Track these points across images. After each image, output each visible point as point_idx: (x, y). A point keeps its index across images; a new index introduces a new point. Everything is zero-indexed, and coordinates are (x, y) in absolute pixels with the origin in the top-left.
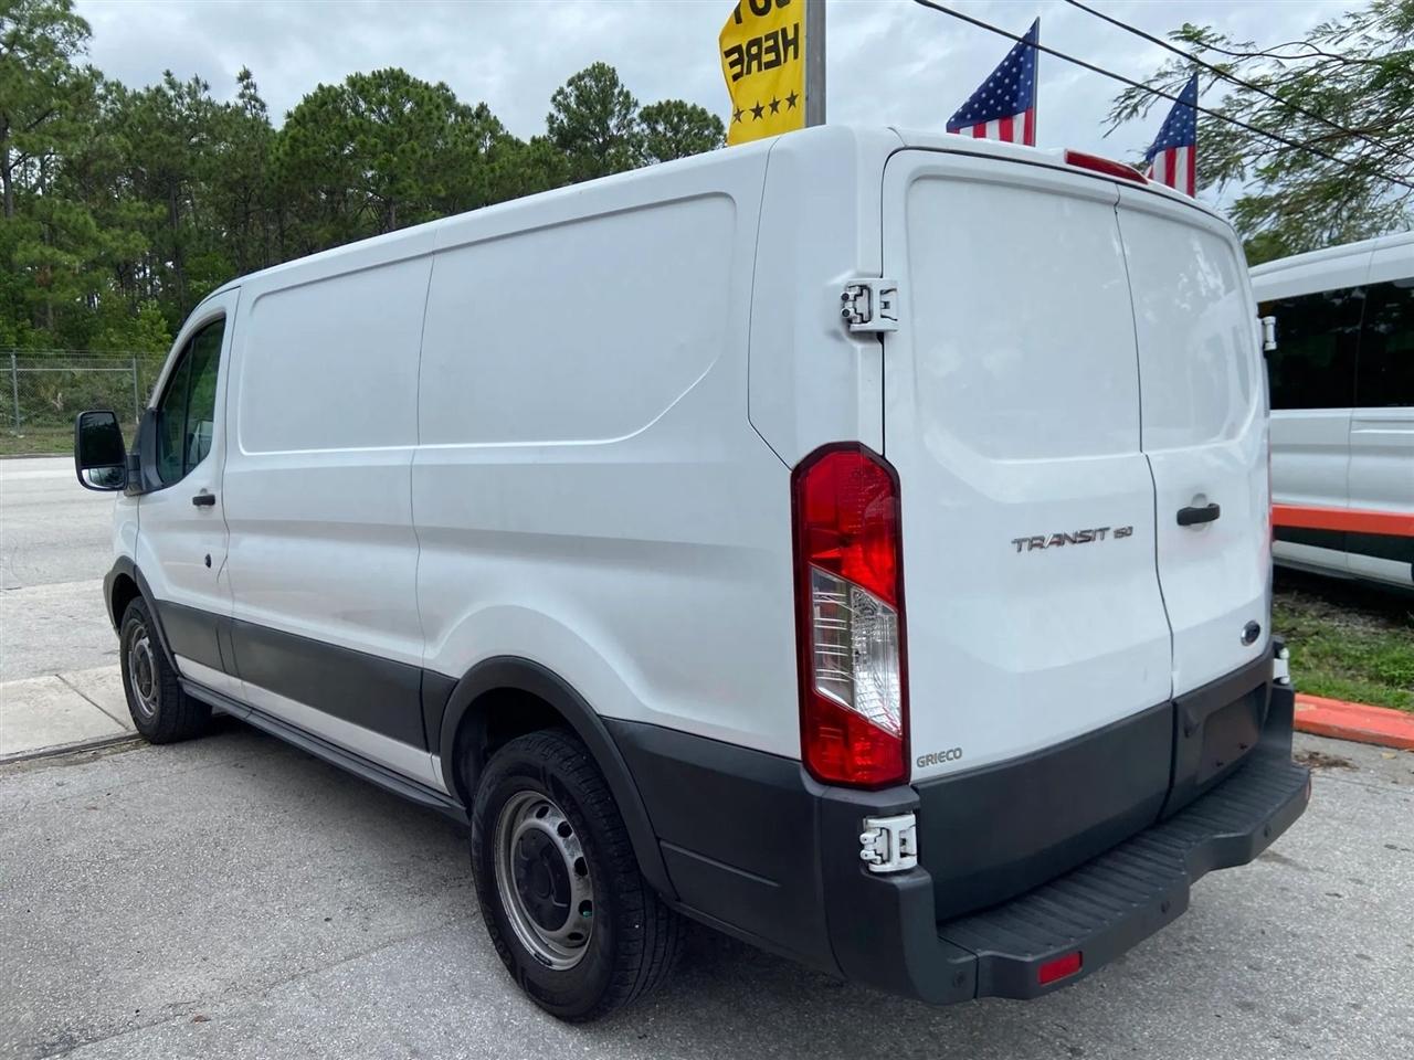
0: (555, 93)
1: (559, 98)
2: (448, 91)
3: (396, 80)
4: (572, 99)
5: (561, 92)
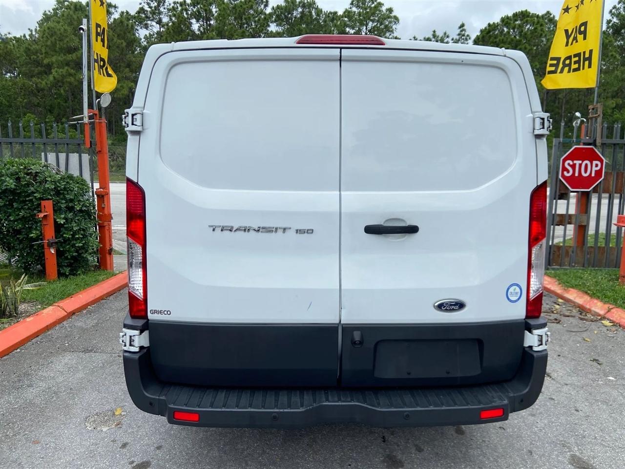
0: (611, 8)
1: (613, 10)
2: (551, 15)
3: (524, 16)
4: (622, 10)
5: (614, 7)
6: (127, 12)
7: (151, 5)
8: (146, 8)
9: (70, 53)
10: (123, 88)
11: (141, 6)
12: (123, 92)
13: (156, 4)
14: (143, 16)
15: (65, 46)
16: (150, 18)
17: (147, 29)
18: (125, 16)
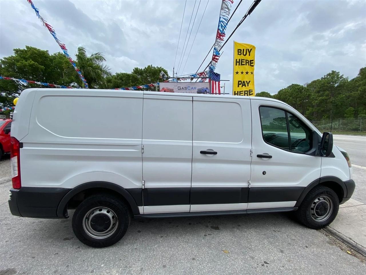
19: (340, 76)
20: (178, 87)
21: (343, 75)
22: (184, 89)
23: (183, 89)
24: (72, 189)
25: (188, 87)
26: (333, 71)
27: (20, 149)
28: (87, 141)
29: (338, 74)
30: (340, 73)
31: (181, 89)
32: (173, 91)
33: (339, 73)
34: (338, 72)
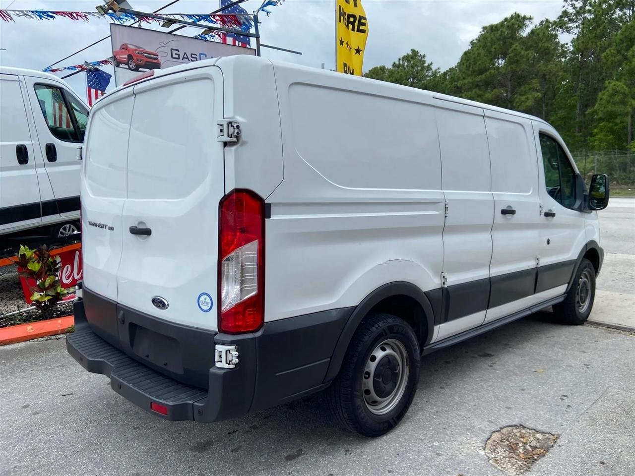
6: (547, 20)
7: (576, 6)
8: (571, 10)
9: (481, 74)
10: (528, 100)
11: (564, 9)
12: (527, 104)
13: (581, 3)
14: (566, 19)
15: (476, 69)
16: (573, 20)
17: (569, 33)
18: (546, 24)
19: (426, 65)
20: (172, 50)
21: (431, 64)
22: (190, 58)
23: (187, 58)
24: (357, 306)
25: (200, 54)
26: (413, 51)
27: (266, 219)
28: (386, 196)
29: (423, 59)
30: (426, 59)
31: (181, 58)
32: (156, 59)
33: (424, 56)
34: (422, 55)
